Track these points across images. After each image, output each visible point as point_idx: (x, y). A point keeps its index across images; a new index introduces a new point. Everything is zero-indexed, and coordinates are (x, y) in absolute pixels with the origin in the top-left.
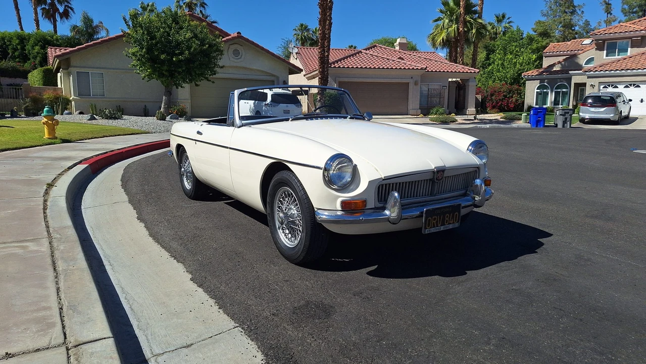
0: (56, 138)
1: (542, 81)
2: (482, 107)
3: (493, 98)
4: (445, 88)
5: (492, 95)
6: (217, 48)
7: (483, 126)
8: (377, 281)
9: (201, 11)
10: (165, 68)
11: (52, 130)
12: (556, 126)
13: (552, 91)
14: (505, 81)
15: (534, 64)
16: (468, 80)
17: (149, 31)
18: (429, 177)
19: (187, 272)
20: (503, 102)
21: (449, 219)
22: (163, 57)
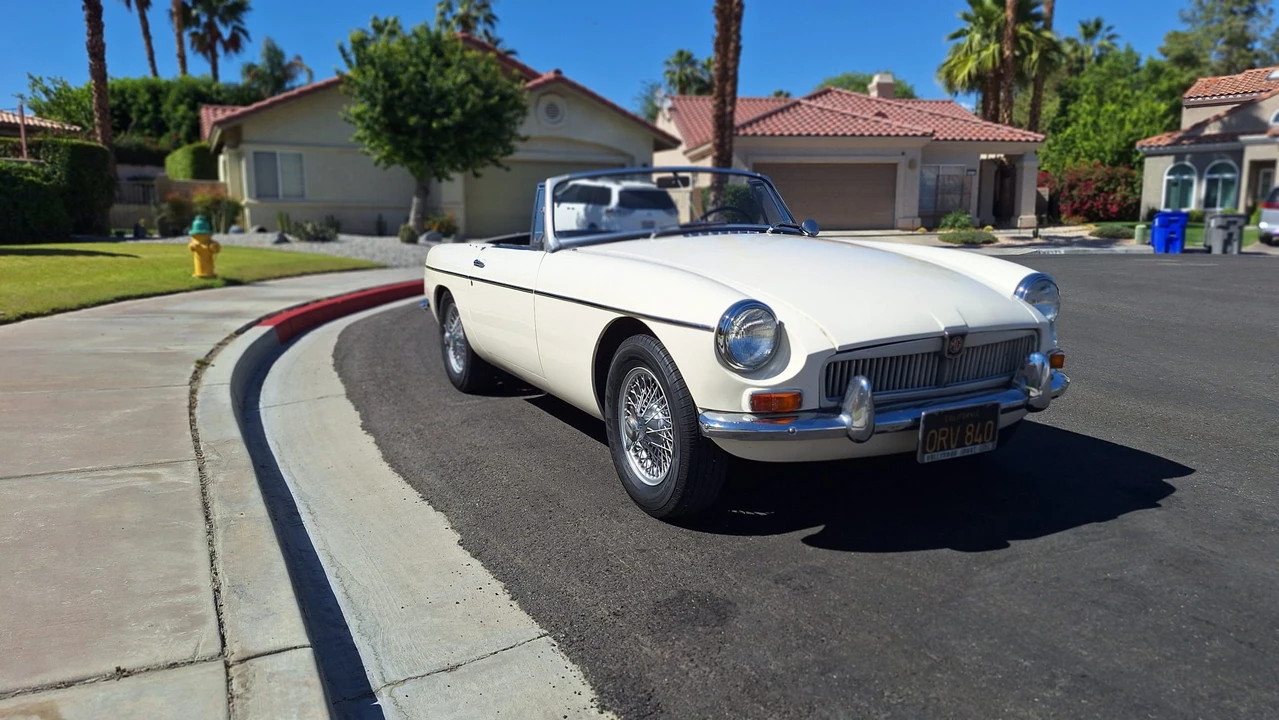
0: (214, 277)
1: (1179, 157)
2: (1049, 213)
3: (1075, 192)
4: (973, 173)
5: (1072, 187)
6: (516, 102)
7: (1052, 251)
8: (822, 556)
9: (486, 32)
10: (417, 142)
11: (207, 261)
12: (1209, 250)
13: (1200, 178)
14: (1099, 157)
15: (1161, 123)
16: (1020, 157)
17: (389, 73)
18: (933, 347)
19: (452, 528)
20: (1095, 201)
21: (974, 433)
22: (413, 120)
